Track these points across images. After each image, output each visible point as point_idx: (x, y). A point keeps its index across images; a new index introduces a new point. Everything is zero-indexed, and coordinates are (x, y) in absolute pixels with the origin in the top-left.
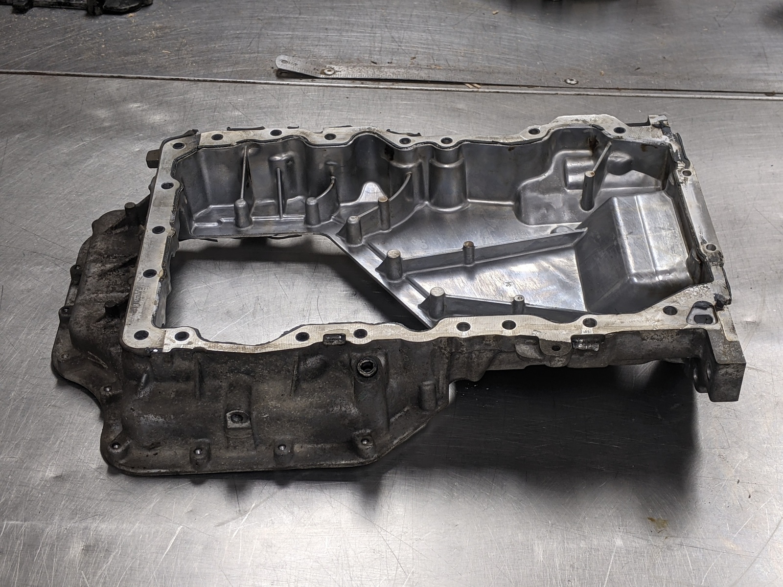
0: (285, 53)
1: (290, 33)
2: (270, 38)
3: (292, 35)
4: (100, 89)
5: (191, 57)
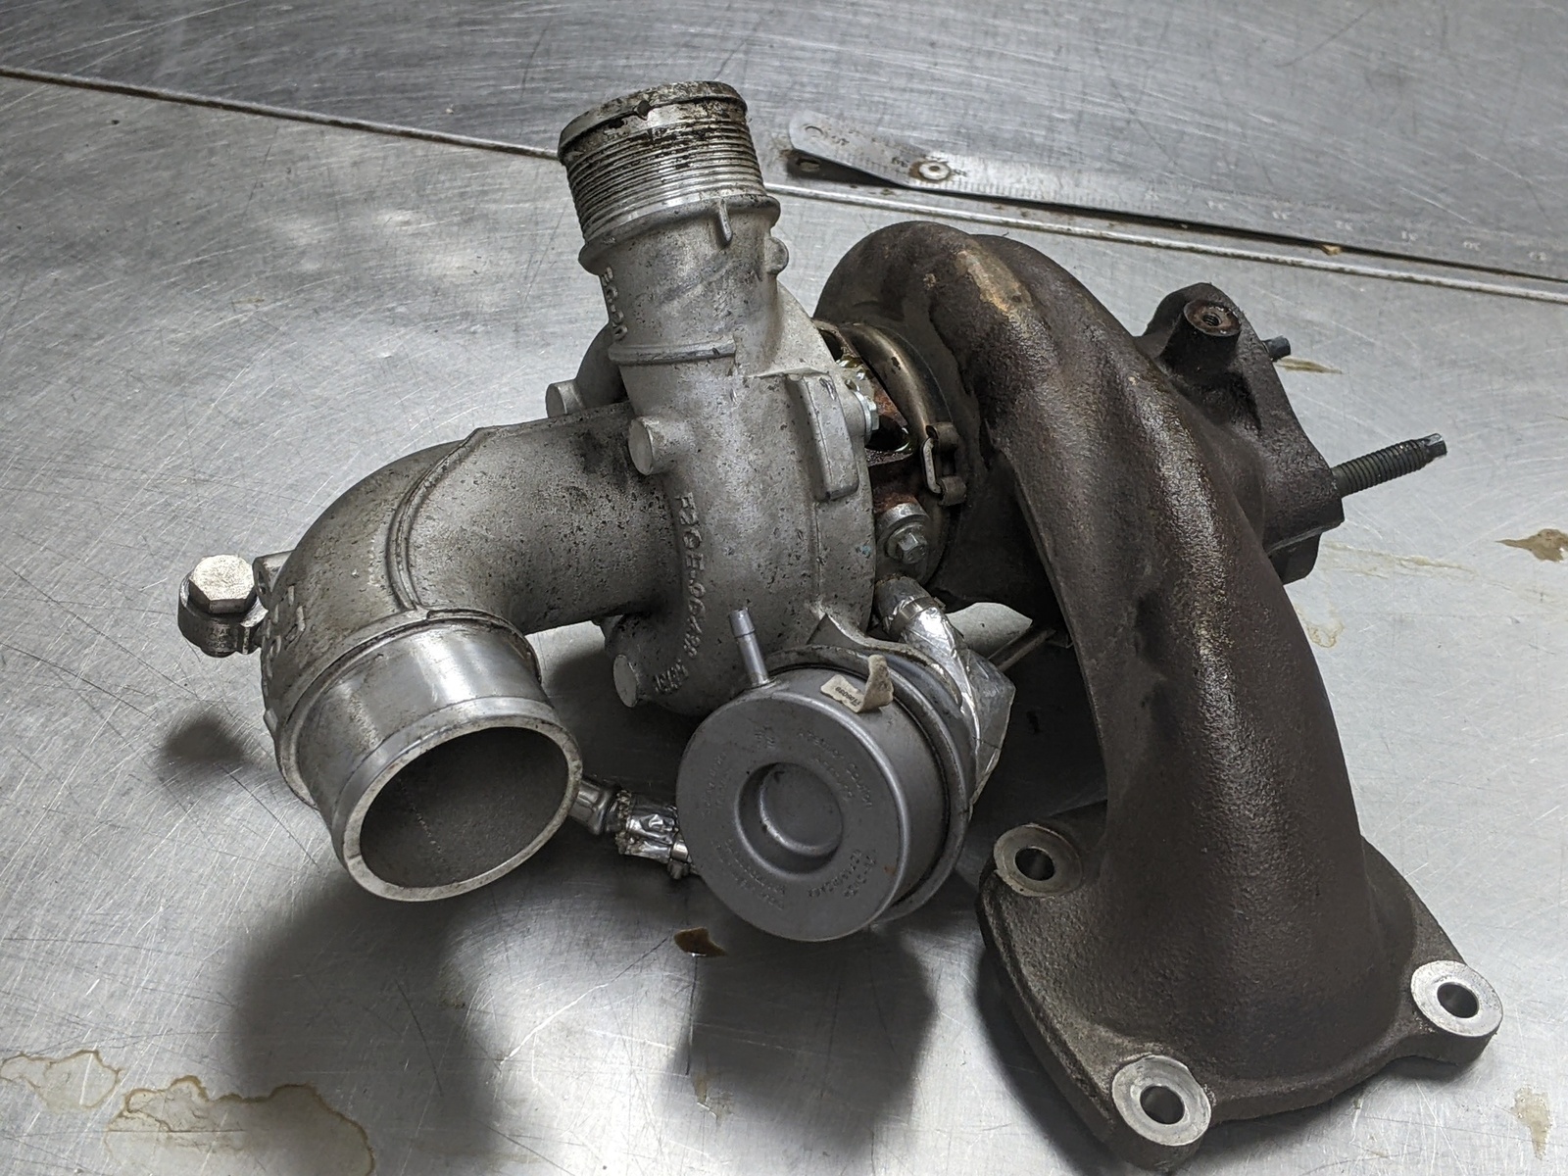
0: (815, 103)
1: (833, 47)
2: (775, 56)
3: (838, 52)
4: (303, 158)
5: (558, 91)
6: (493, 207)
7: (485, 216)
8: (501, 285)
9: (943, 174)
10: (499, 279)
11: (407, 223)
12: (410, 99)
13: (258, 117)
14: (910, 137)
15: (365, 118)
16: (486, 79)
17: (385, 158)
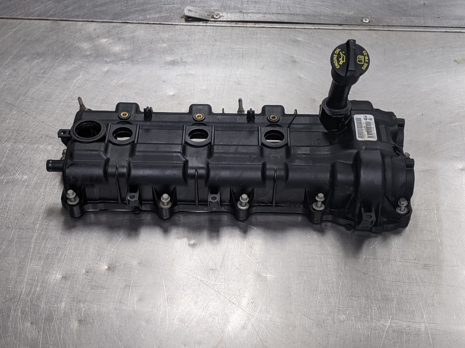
0: (190, 5)
4: (84, 30)
5: (134, 8)
6: (124, 36)
7: (123, 38)
8: (128, 53)
9: (219, 17)
10: (127, 51)
11: (107, 41)
12: (103, 14)
13: (72, 22)
14: (211, 9)
15: (94, 19)
16: (118, 7)
17: (100, 28)
